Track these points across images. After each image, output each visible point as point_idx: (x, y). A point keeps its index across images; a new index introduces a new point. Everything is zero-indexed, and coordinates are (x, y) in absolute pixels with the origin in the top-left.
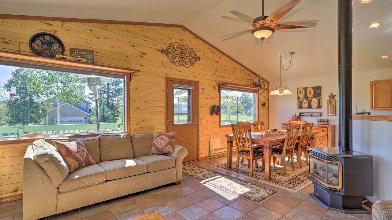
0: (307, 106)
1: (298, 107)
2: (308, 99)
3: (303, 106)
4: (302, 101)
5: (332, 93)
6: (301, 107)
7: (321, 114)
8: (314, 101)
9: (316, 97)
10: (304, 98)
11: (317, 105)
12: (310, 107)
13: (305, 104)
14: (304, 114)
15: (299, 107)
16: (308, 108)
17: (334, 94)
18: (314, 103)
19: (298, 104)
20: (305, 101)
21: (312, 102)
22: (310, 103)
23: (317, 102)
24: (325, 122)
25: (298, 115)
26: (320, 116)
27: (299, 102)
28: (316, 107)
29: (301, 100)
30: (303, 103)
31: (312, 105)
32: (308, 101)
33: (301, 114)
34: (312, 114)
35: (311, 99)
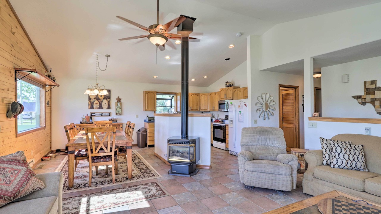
0: (99, 107)
1: (89, 108)
2: (100, 100)
3: (94, 107)
4: (94, 102)
5: (118, 97)
6: (92, 107)
7: (110, 114)
8: (105, 102)
9: (106, 99)
10: (95, 99)
11: (107, 106)
12: (101, 107)
13: (96, 105)
14: (95, 114)
15: (91, 107)
16: (99, 108)
17: (120, 98)
18: (104, 104)
19: (89, 105)
20: (96, 102)
21: (103, 104)
22: (101, 104)
23: (107, 104)
24: (114, 121)
25: (89, 115)
26: (110, 115)
27: (91, 102)
28: (106, 108)
29: (92, 101)
30: (95, 103)
31: (103, 106)
32: (99, 102)
33: (92, 114)
34: (102, 115)
35: (102, 100)
